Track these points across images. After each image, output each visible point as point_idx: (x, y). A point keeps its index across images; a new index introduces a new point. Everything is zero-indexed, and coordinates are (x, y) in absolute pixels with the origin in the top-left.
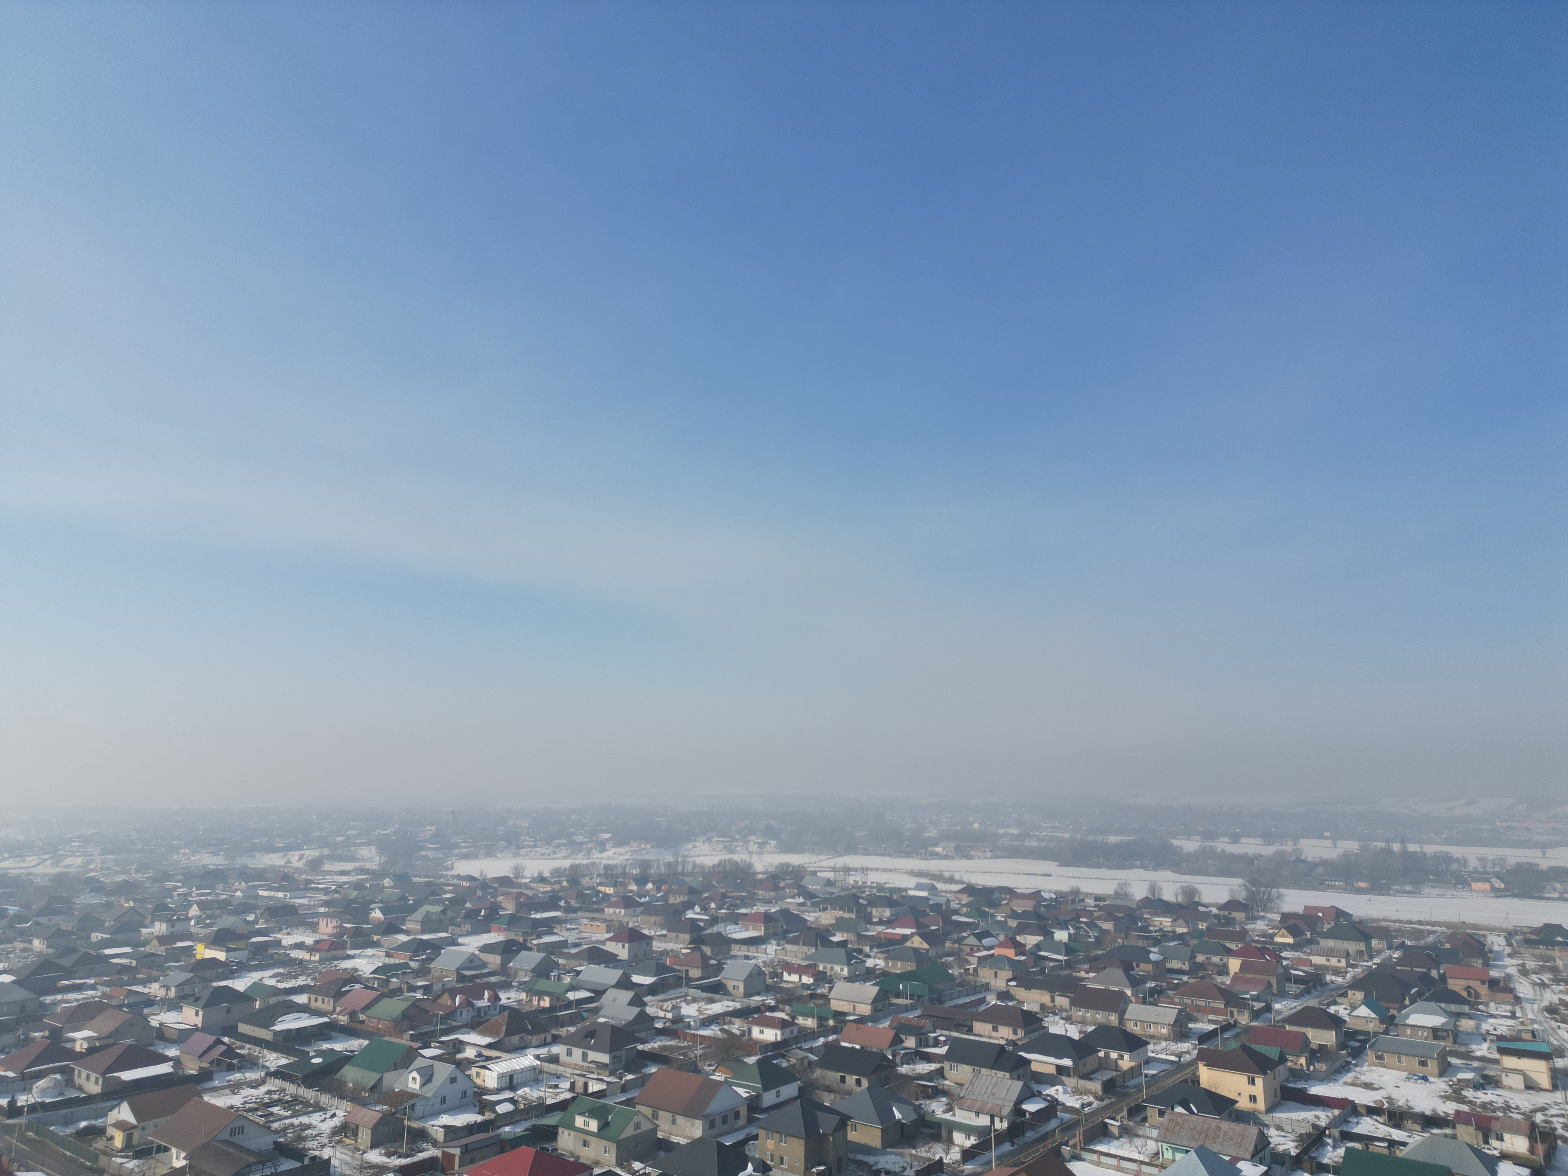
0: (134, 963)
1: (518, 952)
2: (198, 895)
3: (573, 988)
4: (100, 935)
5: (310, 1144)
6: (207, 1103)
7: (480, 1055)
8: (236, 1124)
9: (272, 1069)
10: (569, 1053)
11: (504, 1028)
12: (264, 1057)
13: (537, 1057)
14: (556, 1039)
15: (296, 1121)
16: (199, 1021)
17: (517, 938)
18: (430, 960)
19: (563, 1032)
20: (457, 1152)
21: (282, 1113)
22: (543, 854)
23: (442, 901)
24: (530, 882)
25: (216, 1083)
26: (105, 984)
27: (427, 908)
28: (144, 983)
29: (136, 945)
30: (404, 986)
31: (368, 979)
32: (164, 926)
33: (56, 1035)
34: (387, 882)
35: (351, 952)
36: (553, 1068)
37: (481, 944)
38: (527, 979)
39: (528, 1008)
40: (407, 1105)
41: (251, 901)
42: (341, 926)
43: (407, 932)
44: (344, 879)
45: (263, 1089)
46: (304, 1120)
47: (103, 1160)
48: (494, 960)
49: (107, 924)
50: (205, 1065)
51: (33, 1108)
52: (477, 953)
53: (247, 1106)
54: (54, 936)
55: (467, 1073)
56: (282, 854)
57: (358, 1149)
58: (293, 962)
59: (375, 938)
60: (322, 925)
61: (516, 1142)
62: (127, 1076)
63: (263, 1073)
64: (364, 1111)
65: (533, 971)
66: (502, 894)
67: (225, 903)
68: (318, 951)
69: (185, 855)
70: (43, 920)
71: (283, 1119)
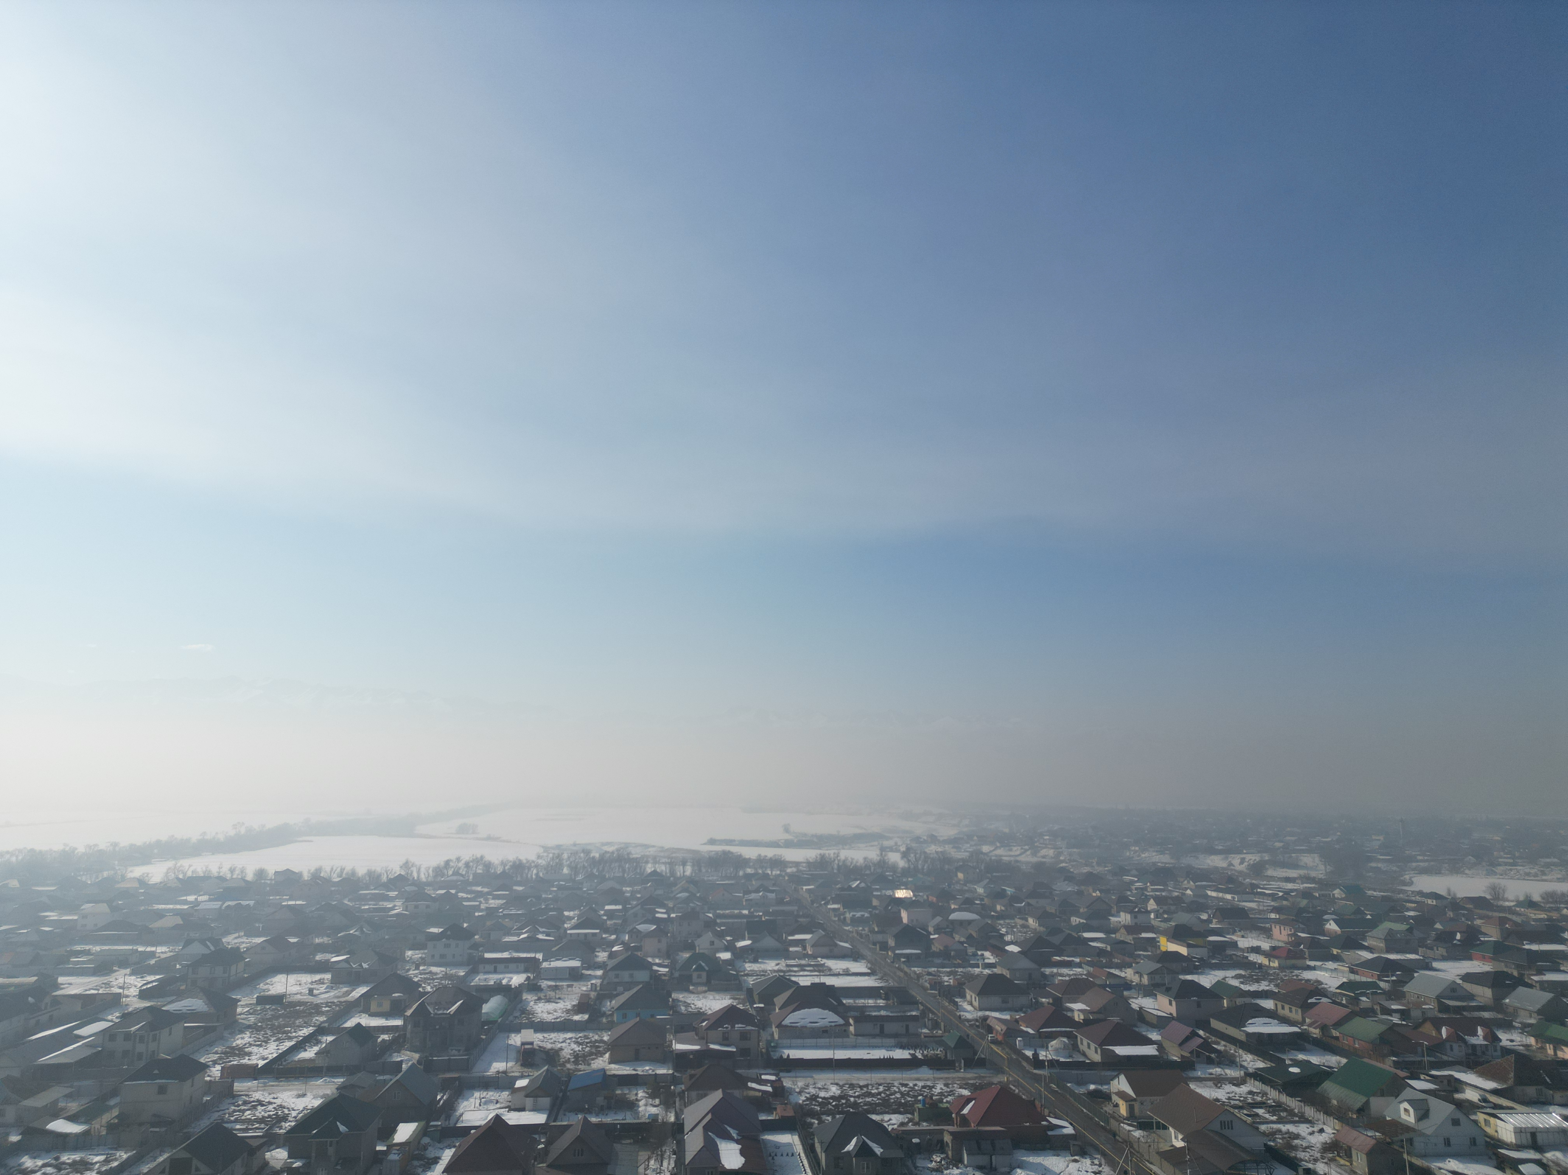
0: (1109, 948)
1: (1513, 987)
2: (1153, 890)
4: (1078, 920)
5: (1301, 1155)
6: (1193, 1092)
7: (1484, 1100)
8: (1225, 1118)
9: (1251, 1070)
11: (1512, 1075)
12: (1240, 1056)
13: (1565, 1117)
15: (1284, 1128)
16: (1173, 1010)
17: (1509, 971)
18: (1402, 982)
21: (1267, 1116)
22: (1528, 874)
23: (1406, 919)
24: (1514, 906)
25: (1199, 1074)
26: (1089, 964)
27: (1387, 925)
28: (1120, 967)
29: (1109, 931)
30: (1377, 1007)
31: (1335, 994)
32: (1128, 917)
33: (1058, 1003)
34: (1337, 893)
35: (1311, 963)
37: (1463, 971)
38: (1533, 1021)
39: (1539, 1056)
40: (1404, 1137)
41: (1202, 900)
42: (1295, 935)
43: (1369, 949)
44: (1290, 886)
45: (1244, 1089)
46: (1291, 1128)
47: (1113, 1125)
48: (1484, 994)
49: (1081, 910)
50: (1187, 1054)
51: (1052, 1064)
52: (1460, 982)
53: (1233, 1102)
54: (1042, 917)
55: (1473, 1117)
56: (1223, 856)
58: (1251, 965)
59: (1335, 951)
60: (1276, 931)
62: (1122, 1051)
63: (1242, 1073)
64: (1354, 1133)
65: (1539, 1012)
66: (1481, 918)
67: (1178, 900)
68: (1276, 957)
69: (1136, 852)
70: (1033, 901)
71: (1269, 1123)
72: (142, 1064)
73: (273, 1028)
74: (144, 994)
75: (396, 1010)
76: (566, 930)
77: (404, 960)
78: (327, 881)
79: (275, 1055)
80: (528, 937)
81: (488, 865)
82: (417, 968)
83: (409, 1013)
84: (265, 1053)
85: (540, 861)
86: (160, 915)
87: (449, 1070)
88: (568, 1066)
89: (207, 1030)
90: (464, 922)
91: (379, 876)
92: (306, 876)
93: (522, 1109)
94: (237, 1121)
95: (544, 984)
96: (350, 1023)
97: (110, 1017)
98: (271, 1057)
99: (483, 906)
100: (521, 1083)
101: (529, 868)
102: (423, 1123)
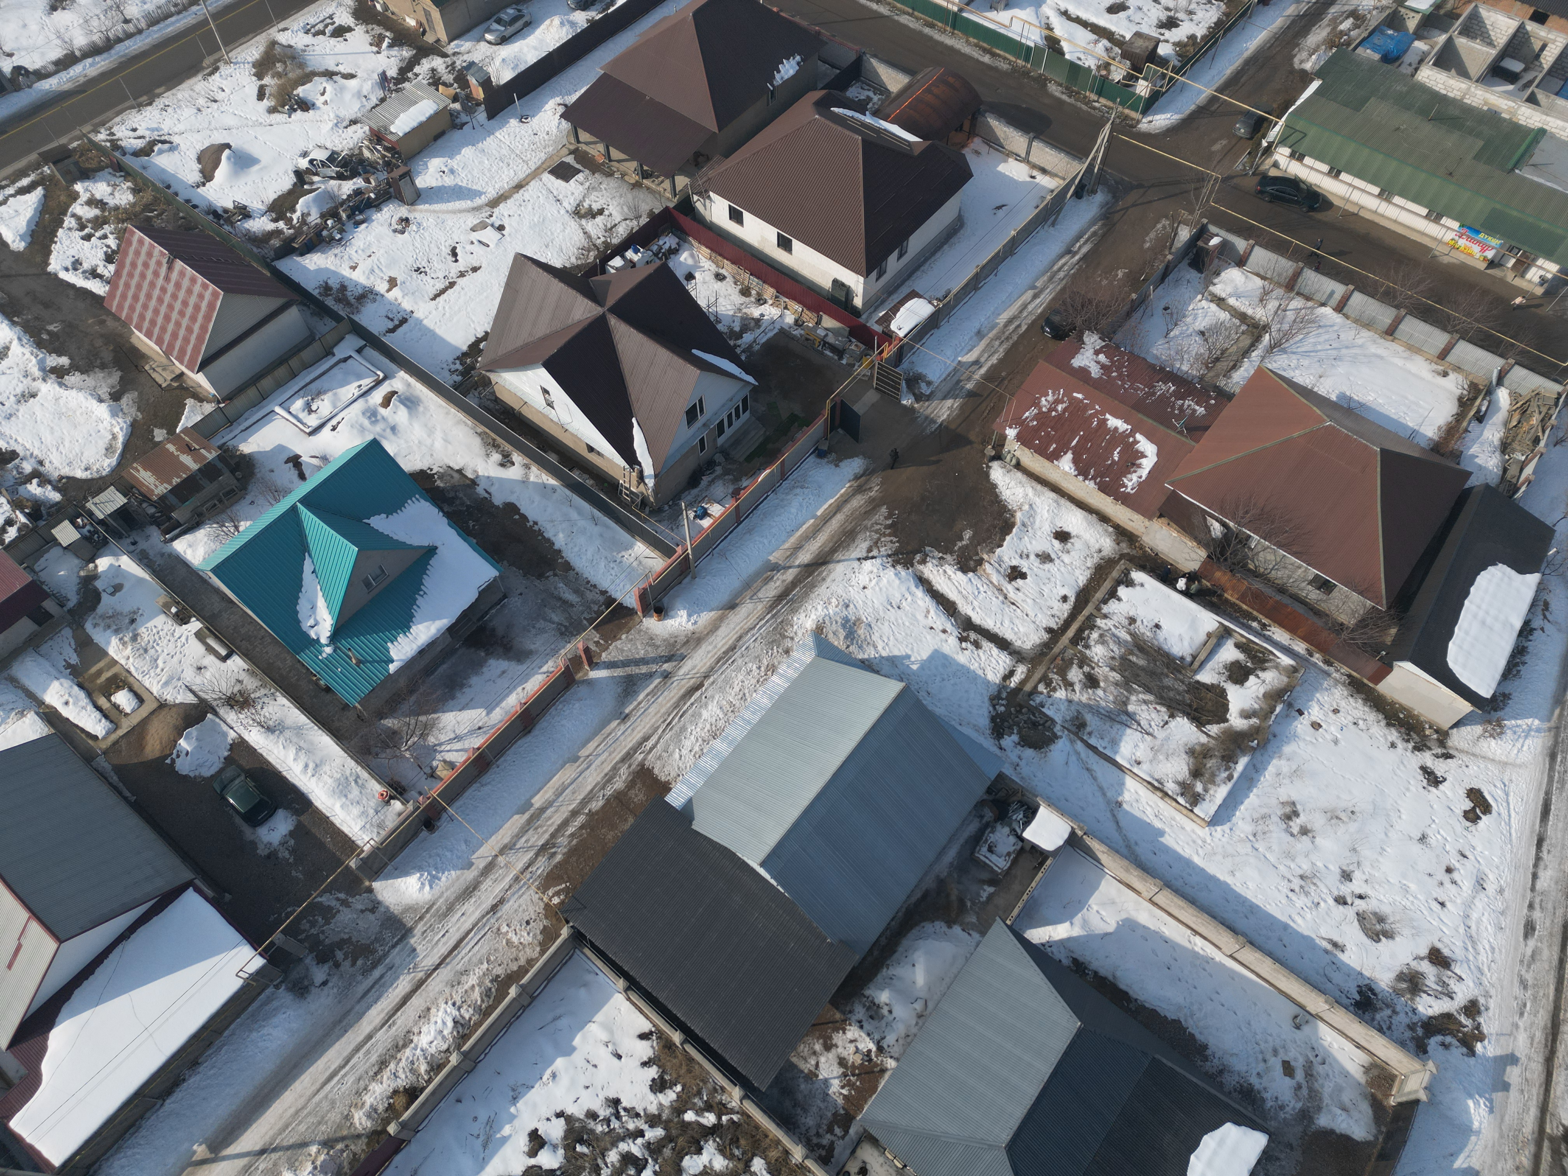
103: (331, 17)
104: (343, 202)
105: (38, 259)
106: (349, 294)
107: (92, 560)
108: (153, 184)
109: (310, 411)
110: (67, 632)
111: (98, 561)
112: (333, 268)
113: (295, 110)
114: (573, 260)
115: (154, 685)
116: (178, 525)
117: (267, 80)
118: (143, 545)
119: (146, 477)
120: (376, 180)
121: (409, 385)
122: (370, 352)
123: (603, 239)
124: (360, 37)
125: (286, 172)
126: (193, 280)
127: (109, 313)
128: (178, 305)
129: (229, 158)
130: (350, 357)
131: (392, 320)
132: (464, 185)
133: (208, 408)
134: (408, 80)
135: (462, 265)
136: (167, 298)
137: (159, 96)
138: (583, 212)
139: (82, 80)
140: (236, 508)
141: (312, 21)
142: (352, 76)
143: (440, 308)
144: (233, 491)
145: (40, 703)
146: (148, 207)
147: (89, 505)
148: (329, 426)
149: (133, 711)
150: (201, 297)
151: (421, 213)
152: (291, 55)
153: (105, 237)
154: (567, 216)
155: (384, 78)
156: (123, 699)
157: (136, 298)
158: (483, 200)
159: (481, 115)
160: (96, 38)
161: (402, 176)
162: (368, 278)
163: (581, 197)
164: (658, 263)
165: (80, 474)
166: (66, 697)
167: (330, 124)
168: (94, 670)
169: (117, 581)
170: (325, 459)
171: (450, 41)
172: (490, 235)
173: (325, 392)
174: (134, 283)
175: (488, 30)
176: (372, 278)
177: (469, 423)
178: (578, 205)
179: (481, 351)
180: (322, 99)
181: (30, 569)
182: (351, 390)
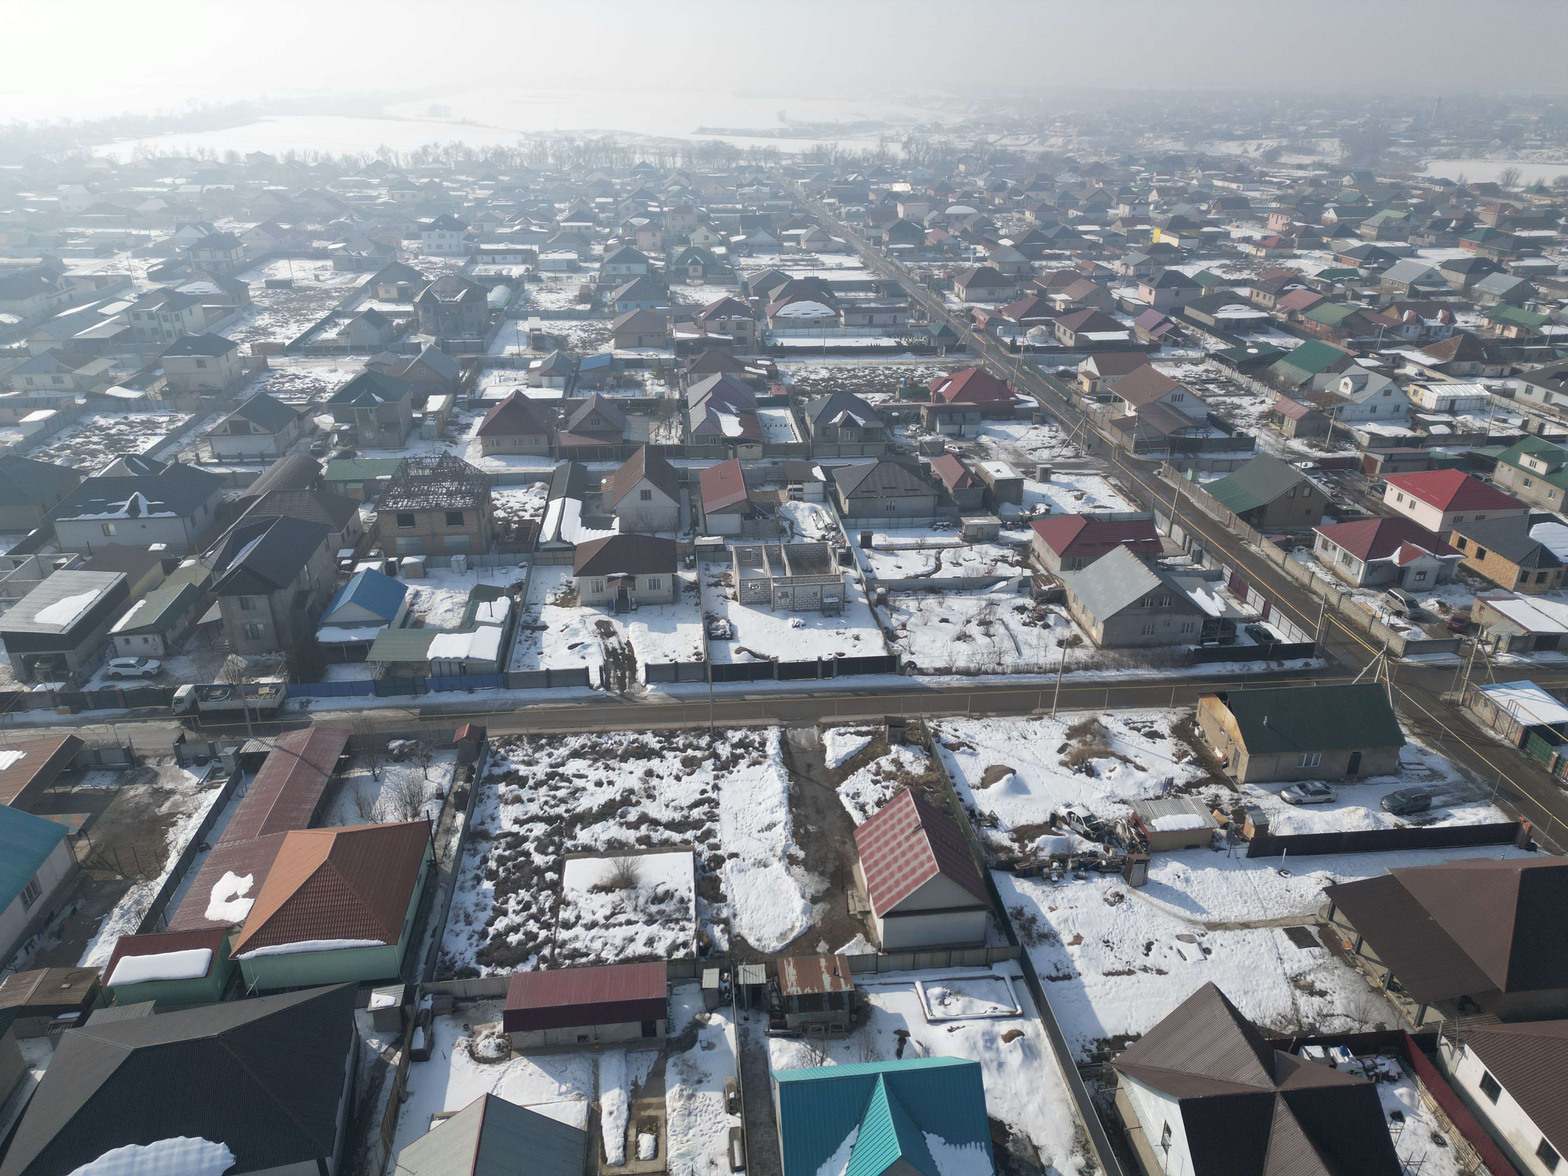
0: (1101, 241)
1: (1488, 273)
2: (1159, 181)
3: (1550, 321)
4: (1075, 213)
5: (1238, 422)
6: (1154, 371)
7: (1421, 374)
8: (1177, 392)
9: (1211, 352)
10: (1529, 391)
11: (1455, 352)
12: (1205, 340)
13: (1488, 388)
14: (1515, 374)
15: (1228, 400)
16: (1151, 299)
17: (1490, 257)
18: (1381, 269)
19: (1526, 367)
20: (1380, 458)
21: (1216, 390)
22: (1550, 158)
23: (1406, 207)
24: (1523, 192)
25: (1163, 355)
26: (1078, 256)
27: (1386, 213)
28: (1109, 259)
29: (1104, 224)
30: (1349, 294)
31: (1312, 281)
32: (1127, 208)
33: (1042, 295)
34: (1347, 180)
35: (1298, 252)
36: (1505, 402)
37: (1444, 259)
38: (1493, 304)
39: (1487, 336)
40: (1336, 406)
41: (1205, 190)
42: (1290, 224)
43: (1360, 237)
44: (1300, 173)
45: (1201, 368)
46: (1236, 400)
47: (1075, 399)
48: (1458, 279)
49: (1081, 203)
50: (1155, 338)
51: (1028, 349)
52: (1438, 268)
53: (1188, 379)
54: (1041, 210)
55: (1404, 389)
56: (1239, 142)
57: (1282, 435)
58: (1239, 255)
59: (1325, 240)
60: (1272, 220)
61: (1445, 464)
62: (1094, 336)
63: (1203, 354)
64: (1292, 404)
65: (1503, 296)
66: (1482, 205)
67: (1181, 191)
68: (1264, 247)
69: (1149, 138)
70: (1032, 194)
71: (1217, 395)
72: (173, 341)
73: (289, 310)
74: (153, 276)
75: (404, 296)
76: (558, 222)
77: (401, 249)
78: (303, 166)
79: (298, 335)
80: (521, 229)
81: (468, 153)
82: (416, 257)
83: (417, 299)
84: (289, 333)
85: (522, 149)
86: (142, 198)
87: (466, 352)
88: (577, 350)
89: (228, 312)
90: (454, 212)
91: (356, 162)
92: (280, 160)
93: (540, 386)
94: (278, 391)
95: (544, 275)
96: (363, 308)
97: (127, 298)
98: (295, 337)
99: (471, 197)
100: (535, 364)
101: (512, 158)
102: (451, 396)
103: (1152, 722)
104: (1077, 855)
105: (835, 779)
106: (1035, 927)
107: (711, 1011)
108: (944, 771)
109: (942, 1003)
110: (654, 1055)
111: (714, 1015)
112: (1035, 900)
113: (1081, 772)
114: (1268, 1022)
115: (673, 1148)
116: (784, 1026)
117: (1074, 742)
118: (750, 1025)
119: (790, 973)
120: (1115, 853)
121: (1038, 1035)
122: (1022, 985)
123: (1311, 1020)
124: (1167, 746)
125: (1045, 811)
126: (924, 850)
127: (853, 839)
128: (901, 861)
129: (1008, 780)
130: (1003, 979)
131: (1058, 970)
132: (1192, 896)
133: (869, 950)
134: (1190, 793)
135: (1149, 961)
136: (898, 852)
137: (988, 717)
138: (1302, 983)
139: (945, 685)
140: (833, 1043)
141: (1135, 718)
142: (1143, 769)
143: (1108, 987)
144: (841, 1027)
145: (597, 1099)
146: (928, 784)
147: (740, 968)
148: (948, 1025)
149: (645, 1160)
150: (922, 864)
151: (1139, 899)
152: (1104, 734)
153: (887, 787)
154: (1282, 978)
155: (1169, 783)
156: (646, 1141)
157: (877, 839)
158: (1204, 918)
159: (1242, 850)
160: (973, 666)
161: (1139, 862)
162: (1059, 924)
163: (1307, 969)
164: (1364, 1080)
165: (752, 941)
166: (615, 1108)
167: (1103, 795)
168: (647, 1100)
169: (714, 1041)
170: (927, 1051)
171: (1246, 782)
172: (1192, 951)
173: (964, 995)
174: (883, 828)
175: (1287, 790)
176: (1062, 926)
177: (1073, 1107)
178: (1300, 974)
179: (1124, 1048)
180: (1109, 774)
181: (670, 988)
182: (985, 1007)
